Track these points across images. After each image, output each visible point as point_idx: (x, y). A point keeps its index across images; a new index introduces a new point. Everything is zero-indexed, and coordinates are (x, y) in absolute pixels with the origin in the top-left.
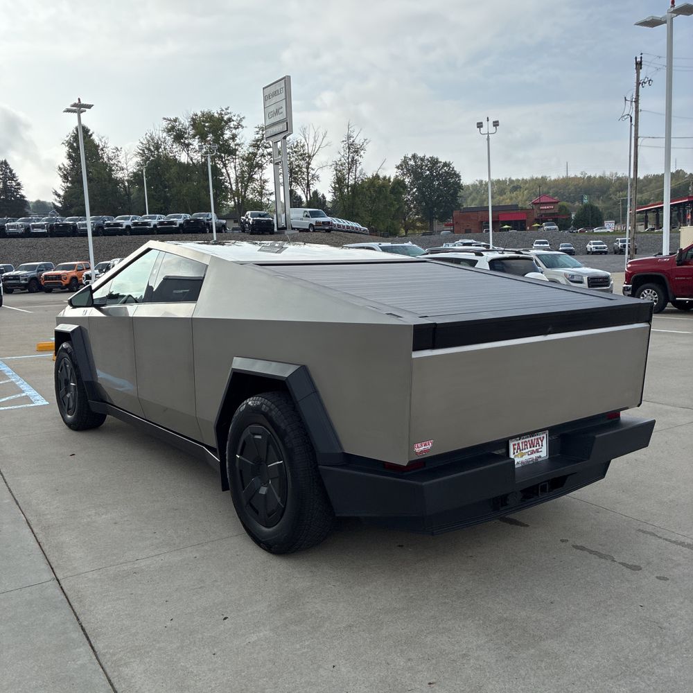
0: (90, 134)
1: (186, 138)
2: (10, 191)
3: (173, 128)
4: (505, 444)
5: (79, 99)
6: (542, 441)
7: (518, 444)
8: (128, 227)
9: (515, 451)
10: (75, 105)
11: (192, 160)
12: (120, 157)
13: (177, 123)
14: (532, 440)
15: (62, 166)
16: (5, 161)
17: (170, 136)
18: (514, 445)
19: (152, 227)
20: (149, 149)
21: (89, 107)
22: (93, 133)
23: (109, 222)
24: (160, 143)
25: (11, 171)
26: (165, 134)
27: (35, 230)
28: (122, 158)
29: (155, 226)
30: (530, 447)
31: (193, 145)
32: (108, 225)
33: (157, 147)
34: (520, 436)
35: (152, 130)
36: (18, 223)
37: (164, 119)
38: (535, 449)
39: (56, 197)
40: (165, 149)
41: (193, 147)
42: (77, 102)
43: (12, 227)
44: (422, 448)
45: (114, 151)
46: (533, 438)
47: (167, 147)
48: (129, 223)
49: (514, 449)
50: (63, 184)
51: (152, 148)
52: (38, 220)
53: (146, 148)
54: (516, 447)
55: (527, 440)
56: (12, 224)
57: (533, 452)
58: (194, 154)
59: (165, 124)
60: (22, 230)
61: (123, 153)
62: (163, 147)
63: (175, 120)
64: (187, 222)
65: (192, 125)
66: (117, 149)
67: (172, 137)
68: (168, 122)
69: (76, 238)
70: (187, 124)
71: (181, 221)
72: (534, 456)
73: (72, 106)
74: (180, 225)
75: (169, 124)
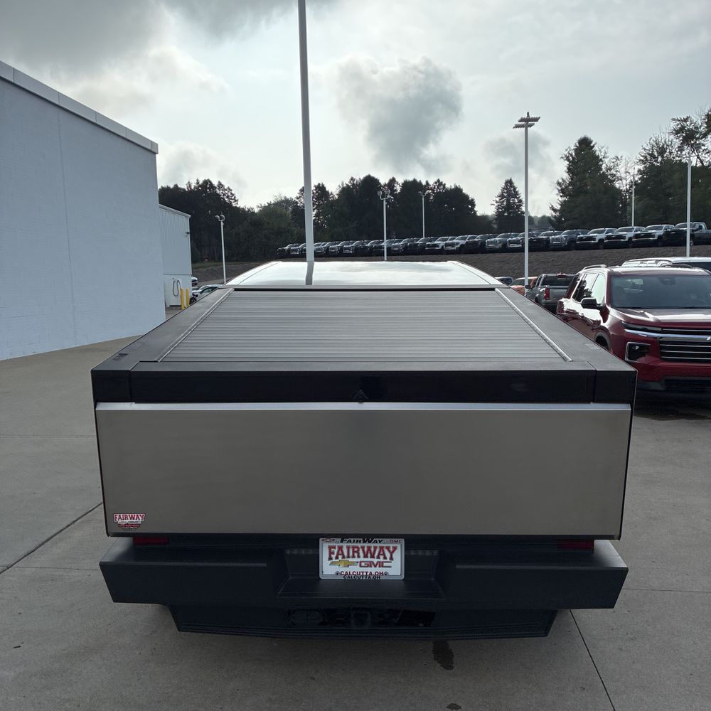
0: (592, 145)
1: (697, 139)
2: (513, 208)
3: (682, 129)
4: (312, 542)
5: (528, 114)
6: (391, 553)
7: (341, 548)
8: (601, 240)
9: (334, 556)
10: (522, 120)
11: (702, 162)
12: (620, 167)
13: (688, 123)
14: (369, 548)
15: (560, 181)
16: (511, 180)
17: (678, 138)
18: (330, 548)
19: (627, 240)
20: (652, 155)
21: (536, 120)
22: (596, 144)
23: (582, 236)
24: (665, 146)
25: (515, 189)
26: (672, 137)
27: (511, 246)
28: (622, 169)
29: (630, 239)
30: (366, 556)
31: (704, 145)
32: (581, 239)
33: (662, 151)
34: (343, 537)
35: (658, 133)
36: (497, 239)
37: (673, 119)
38: (375, 561)
39: (552, 212)
40: (670, 153)
41: (706, 148)
42: (526, 116)
43: (492, 242)
44: (127, 521)
45: (614, 160)
46: (372, 545)
47: (673, 151)
48: (603, 236)
49: (331, 553)
50: (560, 199)
51: (656, 153)
52: (516, 236)
53: (649, 154)
54: (336, 551)
55: (359, 545)
56: (492, 240)
57: (370, 564)
58: (706, 156)
59: (673, 125)
60: (499, 246)
61: (624, 161)
62: (668, 151)
63: (686, 120)
64: (667, 234)
65: (706, 123)
66: (617, 158)
67: (681, 138)
68: (678, 122)
69: (547, 253)
70: (700, 122)
71: (661, 232)
72: (373, 570)
73: (520, 121)
74: (660, 237)
75: (678, 125)
